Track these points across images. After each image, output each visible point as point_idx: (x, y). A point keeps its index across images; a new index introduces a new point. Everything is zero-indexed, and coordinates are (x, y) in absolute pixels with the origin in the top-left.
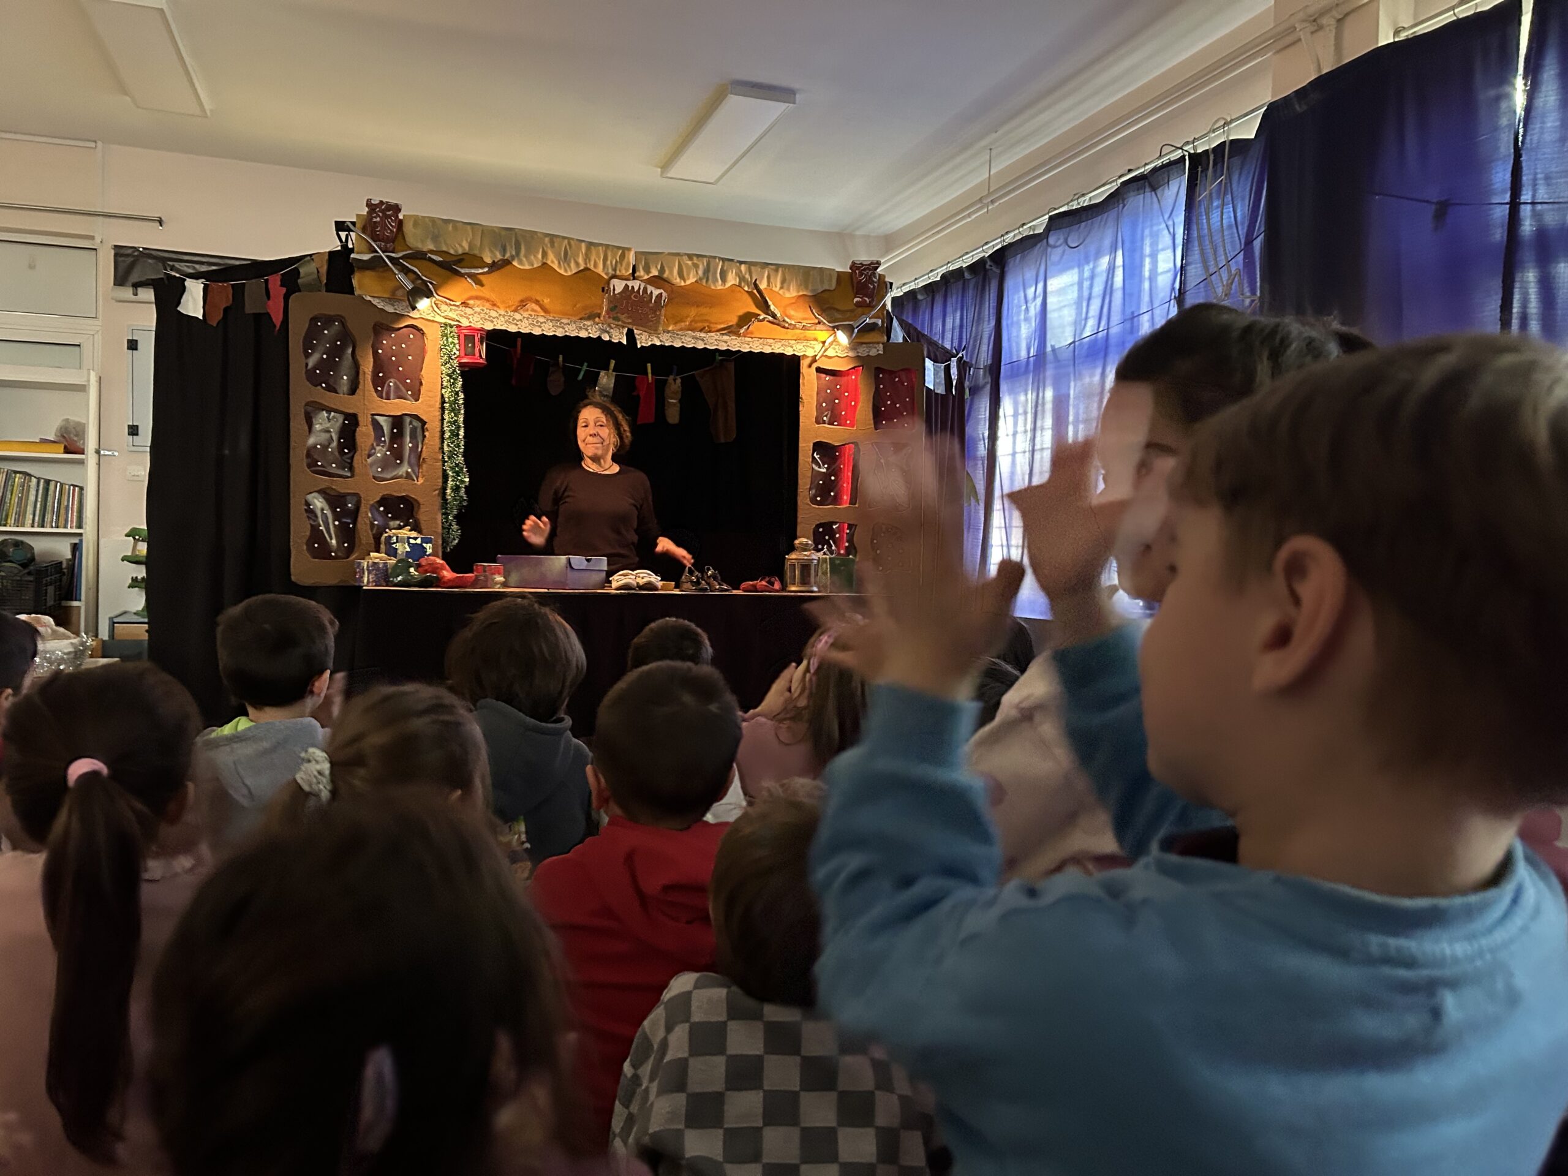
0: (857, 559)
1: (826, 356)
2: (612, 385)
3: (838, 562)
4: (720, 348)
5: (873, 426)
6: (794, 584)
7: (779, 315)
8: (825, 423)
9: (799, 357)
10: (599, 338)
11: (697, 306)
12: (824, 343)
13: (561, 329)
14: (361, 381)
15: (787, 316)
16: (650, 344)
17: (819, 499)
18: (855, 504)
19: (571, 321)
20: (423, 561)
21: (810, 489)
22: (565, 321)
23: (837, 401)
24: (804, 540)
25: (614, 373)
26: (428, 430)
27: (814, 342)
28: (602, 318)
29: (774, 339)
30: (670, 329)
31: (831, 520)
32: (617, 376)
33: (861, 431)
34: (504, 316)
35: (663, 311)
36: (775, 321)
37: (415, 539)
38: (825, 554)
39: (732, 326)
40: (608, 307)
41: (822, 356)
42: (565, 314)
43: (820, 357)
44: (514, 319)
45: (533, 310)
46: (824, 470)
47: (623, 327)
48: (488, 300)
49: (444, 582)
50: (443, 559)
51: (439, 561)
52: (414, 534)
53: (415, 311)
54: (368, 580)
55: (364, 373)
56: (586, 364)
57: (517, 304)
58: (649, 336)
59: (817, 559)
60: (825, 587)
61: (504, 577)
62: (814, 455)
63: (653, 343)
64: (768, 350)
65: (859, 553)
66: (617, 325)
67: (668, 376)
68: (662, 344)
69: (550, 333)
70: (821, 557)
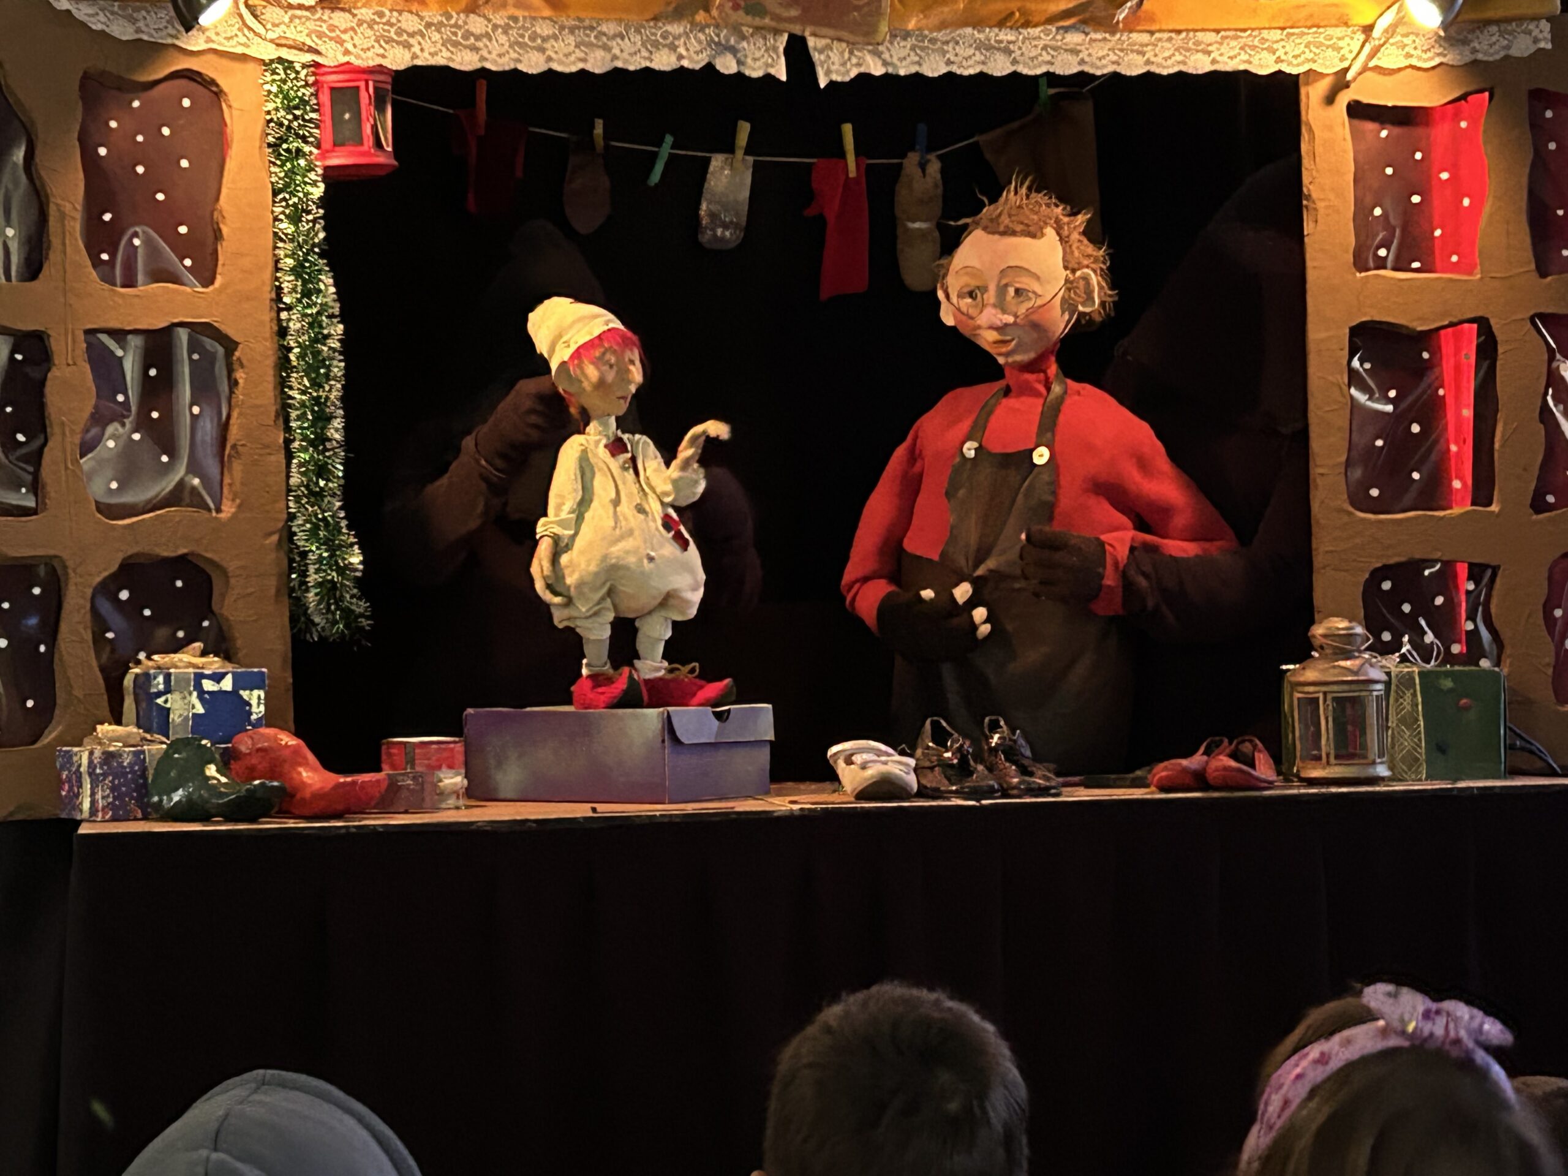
0: (1505, 671)
1: (1378, 69)
2: (746, 194)
3: (1448, 684)
4: (1059, 71)
5: (1533, 266)
6: (1318, 758)
8: (1384, 267)
9: (1298, 75)
10: (710, 67)
12: (1368, 29)
13: (600, 54)
14: (55, 241)
16: (853, 73)
17: (1375, 492)
18: (1490, 504)
19: (627, 28)
20: (244, 743)
21: (1348, 464)
22: (609, 28)
23: (1416, 199)
24: (1341, 624)
25: (750, 159)
26: (242, 366)
27: (1339, 32)
28: (715, 12)
29: (1217, 31)
30: (911, 25)
31: (1418, 556)
32: (756, 166)
33: (1495, 283)
34: (439, 27)
37: (218, 678)
38: (1404, 659)
39: (1088, 3)
41: (1365, 69)
42: (611, 8)
43: (1360, 74)
44: (467, 35)
46: (1389, 408)
47: (777, 32)
49: (303, 799)
50: (297, 734)
51: (288, 740)
52: (214, 663)
53: (194, 32)
54: (93, 803)
55: (63, 216)
56: (669, 139)
58: (851, 53)
59: (1384, 677)
60: (1412, 761)
61: (466, 777)
62: (1356, 363)
63: (862, 70)
64: (1200, 65)
65: (1508, 651)
66: (758, 29)
67: (903, 156)
68: (890, 70)
69: (570, 67)
70: (1394, 671)
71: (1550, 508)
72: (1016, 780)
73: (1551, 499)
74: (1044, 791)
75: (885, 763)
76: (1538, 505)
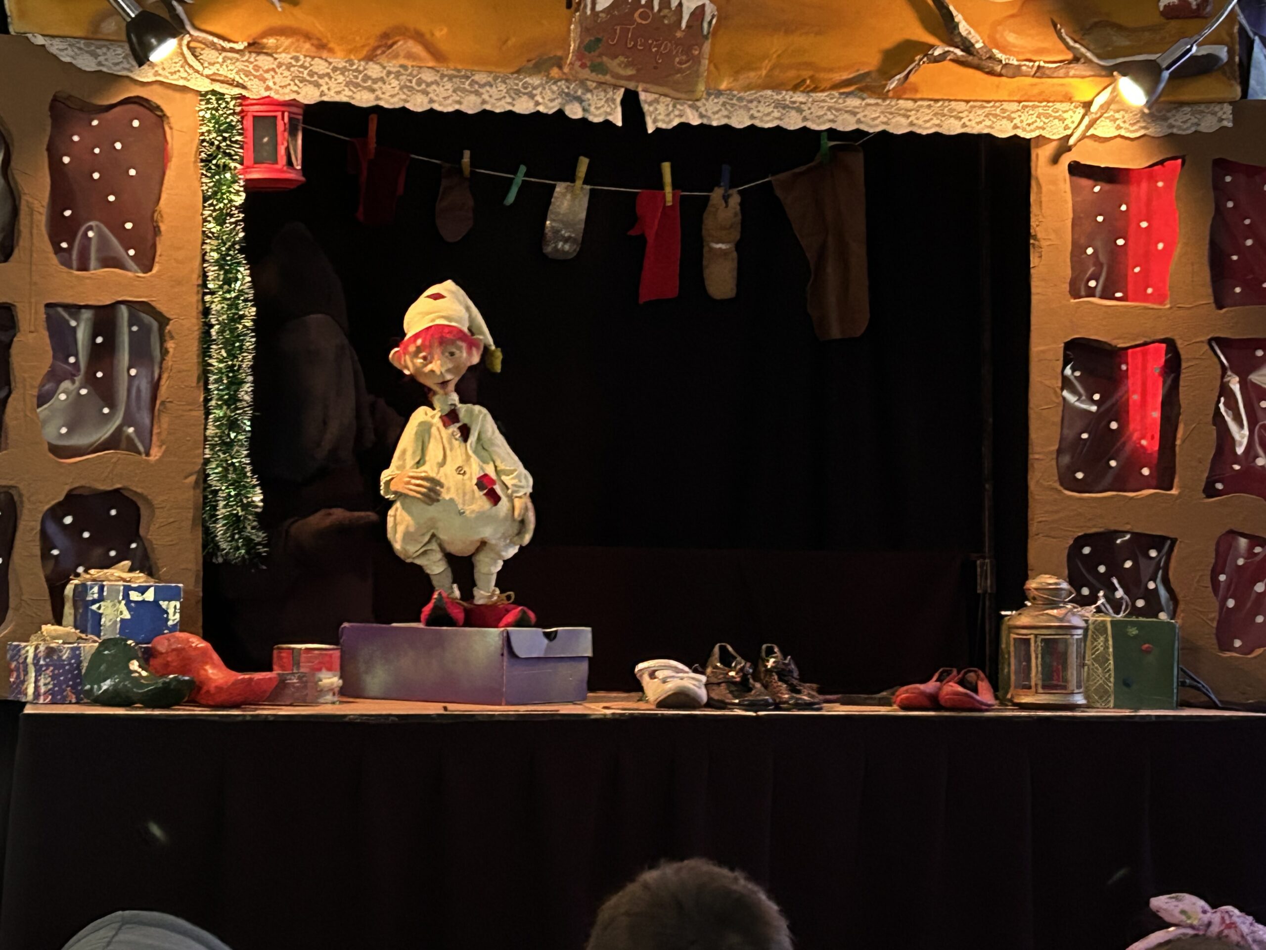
0: (1178, 622)
1: (1093, 137)
2: (583, 215)
3: (1133, 631)
4: (840, 128)
5: (1211, 300)
6: (1030, 688)
7: (978, 46)
8: (1093, 295)
9: (1029, 141)
10: (560, 113)
11: (787, 32)
12: (1087, 105)
13: (473, 98)
14: (24, 230)
15: (998, 48)
16: (675, 123)
17: (1080, 475)
18: (1170, 488)
19: (495, 79)
20: (161, 644)
21: (1059, 452)
22: (480, 77)
23: (1120, 242)
24: (1049, 580)
25: (588, 187)
26: (172, 338)
27: (1065, 106)
28: (566, 70)
29: (967, 102)
30: (723, 86)
31: (1112, 528)
32: (593, 194)
33: (1181, 312)
34: (343, 71)
35: (707, 47)
36: (970, 58)
37: (142, 590)
38: (1099, 610)
39: (868, 74)
40: (581, 43)
41: (1083, 137)
42: (481, 62)
43: (1080, 140)
44: (366, 78)
45: (410, 56)
46: (1094, 408)
47: (616, 87)
48: (308, 37)
49: (208, 692)
50: (205, 638)
51: (198, 642)
52: (139, 578)
53: (145, 67)
54: (37, 687)
55: (31, 211)
56: (523, 169)
57: (373, 43)
58: (674, 106)
59: (1083, 624)
60: (1103, 693)
61: (341, 677)
62: (1068, 371)
63: (683, 120)
64: (952, 127)
65: (1181, 606)
66: (600, 84)
67: (711, 190)
68: (705, 121)
69: (448, 108)
70: (1092, 619)
71: (1219, 493)
72: (786, 696)
73: (1219, 486)
74: (809, 706)
75: (682, 679)
76: (1210, 491)
